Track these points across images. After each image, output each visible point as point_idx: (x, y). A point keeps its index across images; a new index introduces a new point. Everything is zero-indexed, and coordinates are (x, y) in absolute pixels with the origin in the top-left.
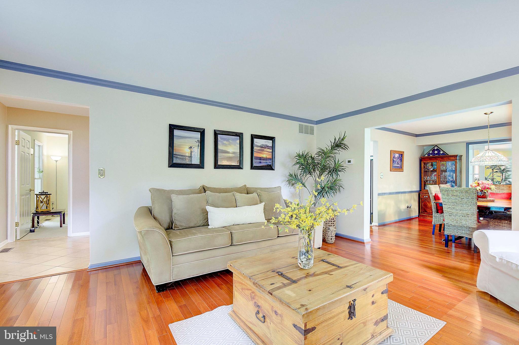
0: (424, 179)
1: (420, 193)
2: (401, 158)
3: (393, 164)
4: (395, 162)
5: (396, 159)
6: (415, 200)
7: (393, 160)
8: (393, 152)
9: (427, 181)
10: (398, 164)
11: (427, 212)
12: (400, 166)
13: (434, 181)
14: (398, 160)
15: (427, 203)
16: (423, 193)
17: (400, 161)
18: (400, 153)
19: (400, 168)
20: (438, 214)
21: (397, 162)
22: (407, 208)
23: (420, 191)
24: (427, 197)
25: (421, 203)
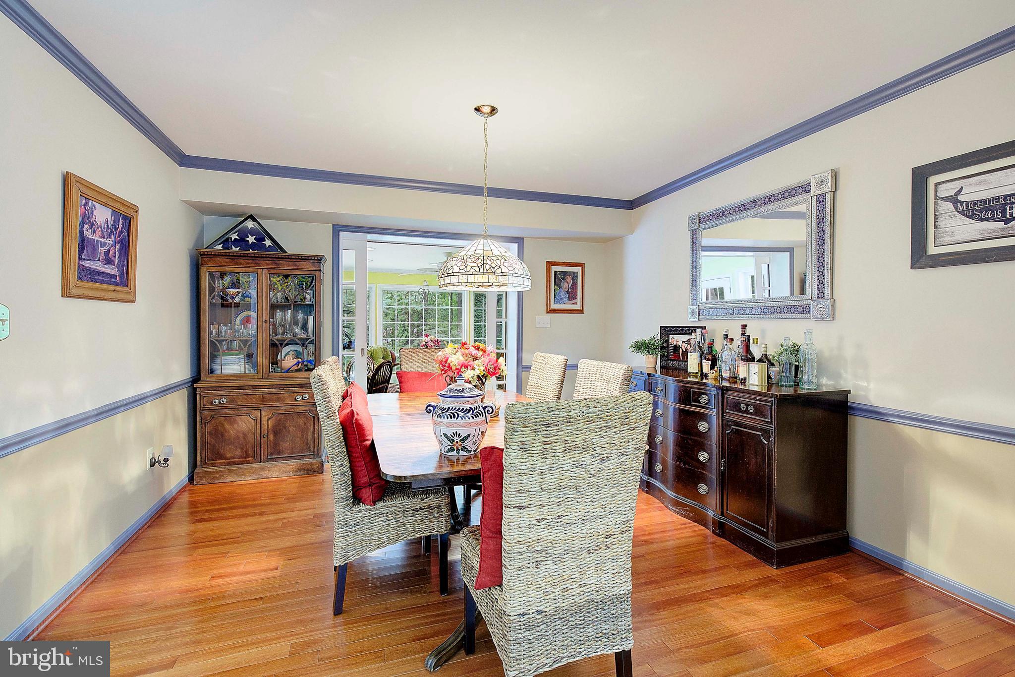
0: (211, 333)
1: (195, 390)
2: (121, 232)
3: (80, 259)
4: (90, 250)
5: (99, 232)
6: (176, 421)
7: (81, 233)
8: (84, 189)
9: (220, 341)
10: (109, 261)
11: (221, 456)
12: (121, 276)
13: (247, 341)
14: (110, 242)
15: (223, 425)
16: (207, 389)
17: (118, 247)
18: (118, 205)
19: (116, 284)
20: (362, 507)
21: (102, 250)
22: (152, 465)
23: (196, 379)
24: (225, 400)
25: (201, 427)
